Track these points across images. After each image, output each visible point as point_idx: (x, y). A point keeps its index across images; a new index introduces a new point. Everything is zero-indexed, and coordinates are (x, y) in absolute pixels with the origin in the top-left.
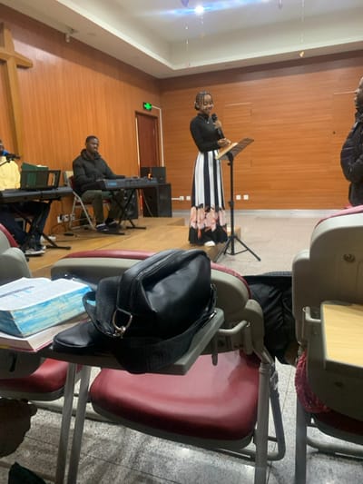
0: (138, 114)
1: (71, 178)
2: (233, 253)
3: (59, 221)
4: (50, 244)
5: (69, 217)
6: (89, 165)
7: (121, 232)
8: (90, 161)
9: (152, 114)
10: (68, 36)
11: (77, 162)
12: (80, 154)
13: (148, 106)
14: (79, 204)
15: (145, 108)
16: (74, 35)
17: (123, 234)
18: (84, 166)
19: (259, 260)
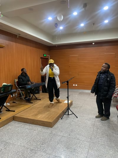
0: (41, 58)
1: (17, 82)
2: (68, 115)
3: (11, 97)
4: (7, 109)
5: (15, 95)
6: (23, 78)
7: (32, 102)
8: (24, 76)
9: (46, 57)
10: (18, 36)
11: (20, 77)
12: (20, 74)
13: (45, 55)
14: (19, 91)
15: (44, 56)
16: (20, 35)
17: (32, 103)
18: (22, 78)
19: (77, 117)
